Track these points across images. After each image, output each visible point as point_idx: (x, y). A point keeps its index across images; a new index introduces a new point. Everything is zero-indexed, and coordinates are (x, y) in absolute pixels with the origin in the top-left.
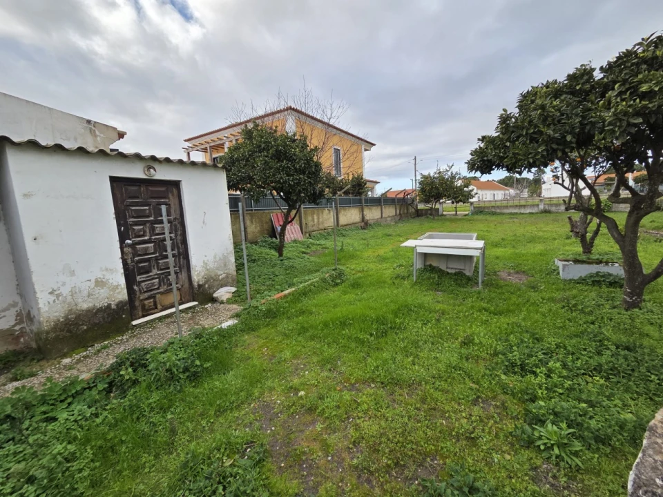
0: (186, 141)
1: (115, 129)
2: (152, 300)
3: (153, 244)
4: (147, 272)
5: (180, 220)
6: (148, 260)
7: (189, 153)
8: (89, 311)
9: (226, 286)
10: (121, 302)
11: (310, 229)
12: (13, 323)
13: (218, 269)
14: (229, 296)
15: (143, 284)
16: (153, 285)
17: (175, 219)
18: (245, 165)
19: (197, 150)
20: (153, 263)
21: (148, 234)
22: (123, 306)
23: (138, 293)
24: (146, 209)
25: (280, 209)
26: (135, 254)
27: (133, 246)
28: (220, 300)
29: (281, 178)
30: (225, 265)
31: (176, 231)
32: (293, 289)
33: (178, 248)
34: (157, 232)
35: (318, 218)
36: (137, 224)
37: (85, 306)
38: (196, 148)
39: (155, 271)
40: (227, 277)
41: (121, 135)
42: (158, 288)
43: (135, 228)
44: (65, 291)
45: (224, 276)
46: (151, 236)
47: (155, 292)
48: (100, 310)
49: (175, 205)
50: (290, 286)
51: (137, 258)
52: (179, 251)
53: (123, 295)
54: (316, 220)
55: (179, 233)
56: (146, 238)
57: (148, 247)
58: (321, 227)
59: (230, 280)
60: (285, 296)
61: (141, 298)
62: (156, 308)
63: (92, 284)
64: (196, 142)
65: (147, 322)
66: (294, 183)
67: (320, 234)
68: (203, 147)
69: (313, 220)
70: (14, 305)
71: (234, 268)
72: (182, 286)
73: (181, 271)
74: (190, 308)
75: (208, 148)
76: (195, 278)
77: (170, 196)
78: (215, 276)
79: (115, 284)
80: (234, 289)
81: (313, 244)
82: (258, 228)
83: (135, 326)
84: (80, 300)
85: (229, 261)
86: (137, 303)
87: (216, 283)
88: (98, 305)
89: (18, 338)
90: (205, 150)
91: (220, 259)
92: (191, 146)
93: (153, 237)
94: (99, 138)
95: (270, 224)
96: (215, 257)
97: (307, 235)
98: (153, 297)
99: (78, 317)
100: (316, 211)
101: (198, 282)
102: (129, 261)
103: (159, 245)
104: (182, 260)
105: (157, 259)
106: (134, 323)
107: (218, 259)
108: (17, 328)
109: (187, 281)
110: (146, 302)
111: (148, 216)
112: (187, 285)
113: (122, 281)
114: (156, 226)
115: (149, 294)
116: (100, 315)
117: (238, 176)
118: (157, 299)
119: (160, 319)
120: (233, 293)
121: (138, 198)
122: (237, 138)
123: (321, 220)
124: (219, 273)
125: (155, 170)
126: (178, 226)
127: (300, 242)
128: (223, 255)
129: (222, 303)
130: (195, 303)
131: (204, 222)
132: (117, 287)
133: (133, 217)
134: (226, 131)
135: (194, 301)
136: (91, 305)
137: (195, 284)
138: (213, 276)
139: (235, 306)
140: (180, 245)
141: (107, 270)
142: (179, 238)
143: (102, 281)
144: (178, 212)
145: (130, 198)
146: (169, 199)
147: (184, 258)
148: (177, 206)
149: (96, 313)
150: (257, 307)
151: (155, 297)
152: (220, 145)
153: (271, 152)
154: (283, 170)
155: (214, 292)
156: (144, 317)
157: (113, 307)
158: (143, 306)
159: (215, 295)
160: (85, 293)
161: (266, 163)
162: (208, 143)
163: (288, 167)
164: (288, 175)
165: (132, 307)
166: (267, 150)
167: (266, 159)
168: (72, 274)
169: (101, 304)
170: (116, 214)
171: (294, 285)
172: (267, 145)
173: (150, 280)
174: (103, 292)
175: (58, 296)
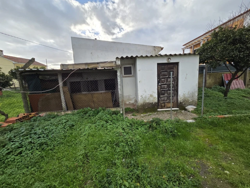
0: (183, 46)
3: (166, 85)
4: (164, 94)
5: (177, 77)
6: (164, 91)
7: (184, 50)
8: (148, 103)
9: (191, 105)
10: (155, 102)
13: (189, 97)
14: (192, 109)
15: (162, 98)
16: (165, 99)
17: (175, 77)
19: (188, 48)
20: (166, 92)
21: (165, 82)
22: (156, 104)
23: (160, 101)
24: (166, 73)
25: (230, 71)
26: (161, 88)
27: (161, 85)
28: (188, 110)
30: (193, 97)
31: (175, 81)
32: (231, 116)
34: (168, 81)
36: (163, 78)
37: (147, 101)
39: (166, 95)
40: (193, 102)
41: (162, 49)
42: (166, 101)
43: (162, 79)
44: (144, 96)
45: (191, 101)
46: (166, 83)
47: (165, 102)
48: (150, 103)
49: (176, 71)
50: (229, 113)
51: (161, 90)
52: (175, 89)
55: (176, 82)
56: (165, 83)
57: (165, 86)
59: (194, 103)
60: (225, 118)
61: (161, 103)
62: (165, 107)
63: (149, 96)
64: (187, 45)
65: (162, 111)
68: (190, 46)
70: (135, 98)
71: (197, 98)
72: (174, 102)
73: (174, 96)
74: (176, 110)
75: (193, 47)
76: (179, 99)
77: (174, 68)
78: (188, 100)
79: (155, 97)
80: (195, 107)
82: (213, 81)
83: (158, 111)
84: (146, 100)
85: (195, 95)
86: (160, 104)
87: (187, 103)
89: (134, 106)
90: (191, 48)
91: (191, 94)
92: (185, 47)
93: (167, 83)
95: (221, 79)
96: (188, 92)
99: (146, 104)
101: (180, 101)
102: (159, 90)
103: (168, 86)
104: (175, 92)
105: (167, 90)
106: (158, 110)
107: (189, 94)
108: (135, 103)
109: (176, 100)
110: (162, 104)
111: (166, 76)
112: (176, 102)
114: (168, 79)
115: (163, 102)
116: (150, 105)
119: (166, 111)
120: (195, 109)
121: (164, 69)
122: (208, 38)
124: (189, 99)
125: (171, 59)
126: (176, 79)
128: (192, 92)
131: (186, 78)
133: (162, 76)
134: (202, 37)
135: (178, 108)
136: (148, 101)
137: (179, 102)
138: (187, 100)
139: (194, 115)
140: (175, 86)
141: (153, 92)
142: (175, 84)
143: (152, 95)
144: (176, 74)
145: (162, 70)
146: (174, 69)
147: (176, 91)
149: (149, 104)
150: (206, 118)
151: (165, 103)
152: (198, 44)
153: (229, 41)
154: (236, 50)
155: (186, 106)
156: (161, 109)
157: (153, 103)
158: (161, 105)
159: (186, 108)
160: (148, 98)
161: (225, 47)
162: (193, 44)
163: (240, 47)
164: (239, 52)
165: (158, 105)
166: (226, 40)
167: (225, 45)
168: (146, 92)
169: (151, 102)
170: (158, 75)
171: (232, 113)
172: (227, 37)
173: (164, 97)
174: (152, 99)
175: (142, 97)
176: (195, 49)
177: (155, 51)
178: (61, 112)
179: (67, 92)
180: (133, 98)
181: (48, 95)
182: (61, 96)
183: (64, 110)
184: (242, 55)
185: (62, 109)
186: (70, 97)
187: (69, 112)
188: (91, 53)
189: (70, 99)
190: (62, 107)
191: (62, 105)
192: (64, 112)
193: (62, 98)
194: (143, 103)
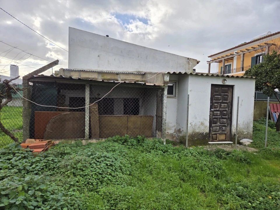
0: (209, 57)
1: (196, 60)
2: (215, 136)
3: (219, 112)
4: (216, 123)
5: (231, 103)
6: (217, 118)
7: (210, 64)
8: (198, 133)
9: (246, 138)
10: (207, 133)
12: (173, 132)
13: (244, 129)
14: (249, 143)
15: (214, 128)
16: (217, 129)
17: (229, 102)
18: (266, 76)
19: (216, 62)
20: (218, 120)
21: (219, 108)
22: (207, 135)
23: (212, 131)
24: (219, 97)
25: (279, 101)
26: (213, 115)
27: (213, 111)
28: (244, 144)
30: (248, 128)
31: (229, 107)
33: (228, 115)
34: (222, 107)
36: (216, 103)
37: (197, 131)
38: (215, 61)
39: (218, 124)
40: (248, 134)
42: (218, 131)
43: (215, 104)
44: (193, 124)
45: (246, 133)
46: (219, 109)
47: (217, 132)
48: (200, 134)
49: (230, 96)
51: (213, 117)
52: (228, 117)
53: (207, 131)
55: (230, 108)
56: (218, 109)
57: (218, 113)
59: (249, 136)
61: (212, 133)
62: (216, 139)
63: (200, 123)
65: (213, 144)
68: (219, 60)
70: (175, 126)
71: (252, 129)
72: (227, 133)
73: (228, 126)
74: (229, 144)
75: (223, 61)
76: (233, 130)
77: (229, 92)
78: (242, 132)
79: (206, 125)
80: (251, 141)
83: (209, 144)
84: (196, 128)
85: (250, 126)
86: (211, 135)
87: (242, 136)
88: (201, 132)
89: (173, 137)
91: (246, 124)
92: (211, 59)
93: (220, 109)
94: (190, 65)
96: (243, 122)
98: (216, 134)
99: (195, 134)
101: (234, 133)
102: (211, 118)
103: (222, 113)
104: (229, 121)
105: (220, 118)
106: (210, 143)
107: (244, 124)
108: (174, 134)
109: (229, 131)
110: (214, 136)
111: (220, 100)
112: (229, 133)
113: (208, 125)
114: (222, 104)
115: (215, 132)
116: (200, 136)
117: (261, 82)
118: (217, 136)
119: (218, 144)
120: (251, 143)
121: (218, 92)
122: (245, 53)
124: (244, 131)
125: (226, 81)
126: (230, 105)
128: (248, 122)
129: (245, 145)
130: (232, 142)
131: (241, 105)
132: (206, 127)
133: (215, 100)
134: (237, 48)
136: (199, 131)
137: (233, 134)
138: (241, 131)
139: (253, 149)
140: (229, 114)
141: (205, 119)
142: (229, 111)
143: (203, 123)
144: (231, 99)
145: (215, 92)
146: (228, 93)
147: (230, 120)
149: (199, 135)
151: (217, 134)
152: (231, 58)
156: (212, 141)
157: (204, 134)
158: (212, 137)
159: (241, 141)
160: (198, 126)
162: (223, 57)
165: (209, 136)
168: (196, 118)
169: (201, 131)
170: (211, 98)
173: (216, 127)
174: (202, 128)
175: (192, 125)
176: (226, 65)
177: (189, 64)
178: (82, 140)
179: (96, 112)
180: (173, 127)
181: (65, 113)
182: (86, 117)
183: (86, 138)
185: (84, 137)
186: (98, 119)
187: (94, 141)
188: (99, 56)
189: (98, 122)
190: (84, 132)
191: (84, 129)
192: (87, 140)
193: (86, 120)
194: (192, 133)
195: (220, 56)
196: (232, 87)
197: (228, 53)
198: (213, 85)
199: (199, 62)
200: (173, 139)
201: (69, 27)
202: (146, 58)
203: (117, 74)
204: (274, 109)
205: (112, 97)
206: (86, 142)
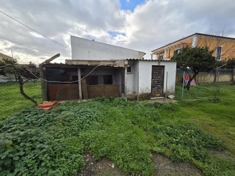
0: (151, 52)
1: (144, 53)
4: (155, 87)
6: (155, 85)
7: (152, 55)
9: (171, 95)
11: (199, 82)
12: (132, 93)
13: (170, 90)
14: (173, 98)
15: (154, 90)
16: (155, 91)
18: (182, 60)
20: (156, 85)
23: (152, 92)
25: (189, 74)
26: (153, 83)
27: (153, 81)
29: (197, 63)
30: (172, 89)
32: (196, 100)
33: (162, 83)
34: (158, 78)
35: (204, 78)
36: (155, 76)
37: (144, 92)
38: (155, 54)
39: (156, 88)
40: (172, 93)
41: (145, 54)
42: (156, 92)
43: (154, 77)
45: (171, 92)
50: (195, 98)
53: (150, 92)
54: (203, 79)
55: (162, 79)
56: (156, 79)
57: (156, 82)
58: (205, 82)
59: (173, 94)
60: (193, 101)
62: (155, 96)
63: (146, 88)
64: (155, 52)
65: (153, 99)
66: (202, 65)
67: (205, 85)
68: (157, 53)
69: (201, 79)
70: (132, 90)
71: (175, 90)
73: (161, 89)
74: (162, 98)
75: (159, 53)
76: (164, 91)
77: (162, 69)
80: (174, 96)
81: (201, 88)
85: (174, 88)
86: (152, 94)
87: (169, 94)
89: (132, 96)
90: (157, 54)
92: (153, 53)
96: (170, 86)
97: (198, 84)
98: (155, 93)
99: (143, 94)
100: (203, 75)
103: (158, 81)
104: (162, 86)
105: (157, 85)
106: (151, 98)
108: (132, 94)
109: (162, 91)
110: (154, 94)
111: (157, 74)
112: (162, 92)
113: (150, 88)
115: (154, 93)
119: (156, 99)
121: (155, 70)
122: (170, 49)
123: (205, 79)
124: (170, 91)
125: (160, 63)
126: (162, 77)
127: (194, 87)
128: (172, 86)
129: (171, 99)
130: (164, 98)
132: (149, 90)
133: (154, 74)
134: (166, 47)
135: (163, 97)
137: (164, 93)
139: (175, 101)
141: (149, 85)
142: (162, 80)
144: (163, 74)
145: (154, 70)
148: (163, 72)
149: (146, 94)
150: (185, 101)
151: (155, 94)
152: (163, 52)
153: (193, 55)
154: (197, 61)
155: (168, 96)
156: (153, 97)
157: (148, 94)
158: (153, 95)
159: (168, 97)
160: (145, 90)
161: (191, 59)
162: (159, 51)
163: (200, 59)
164: (199, 62)
165: (151, 95)
166: (192, 54)
167: (191, 57)
168: (144, 85)
169: (147, 92)
170: (152, 73)
171: (196, 99)
172: (192, 53)
173: (155, 89)
174: (147, 90)
175: (141, 89)
176: (160, 55)
177: (140, 55)
178: (78, 100)
179: (85, 84)
180: (131, 90)
181: (66, 85)
182: (79, 87)
183: (80, 99)
184: (201, 64)
185: (79, 98)
186: (87, 88)
187: (85, 101)
188: (89, 52)
189: (87, 89)
190: (79, 96)
191: (79, 94)
192: (81, 100)
193: (79, 89)
194: (142, 93)
195: (157, 51)
196: (164, 66)
197: (162, 49)
198: (153, 66)
199: (146, 53)
200: (131, 97)
201: (71, 36)
202: (116, 52)
203: (99, 61)
204: (186, 78)
205: (96, 75)
206: (81, 101)
